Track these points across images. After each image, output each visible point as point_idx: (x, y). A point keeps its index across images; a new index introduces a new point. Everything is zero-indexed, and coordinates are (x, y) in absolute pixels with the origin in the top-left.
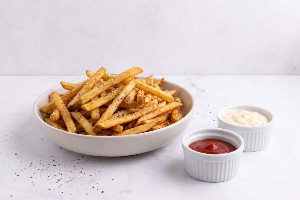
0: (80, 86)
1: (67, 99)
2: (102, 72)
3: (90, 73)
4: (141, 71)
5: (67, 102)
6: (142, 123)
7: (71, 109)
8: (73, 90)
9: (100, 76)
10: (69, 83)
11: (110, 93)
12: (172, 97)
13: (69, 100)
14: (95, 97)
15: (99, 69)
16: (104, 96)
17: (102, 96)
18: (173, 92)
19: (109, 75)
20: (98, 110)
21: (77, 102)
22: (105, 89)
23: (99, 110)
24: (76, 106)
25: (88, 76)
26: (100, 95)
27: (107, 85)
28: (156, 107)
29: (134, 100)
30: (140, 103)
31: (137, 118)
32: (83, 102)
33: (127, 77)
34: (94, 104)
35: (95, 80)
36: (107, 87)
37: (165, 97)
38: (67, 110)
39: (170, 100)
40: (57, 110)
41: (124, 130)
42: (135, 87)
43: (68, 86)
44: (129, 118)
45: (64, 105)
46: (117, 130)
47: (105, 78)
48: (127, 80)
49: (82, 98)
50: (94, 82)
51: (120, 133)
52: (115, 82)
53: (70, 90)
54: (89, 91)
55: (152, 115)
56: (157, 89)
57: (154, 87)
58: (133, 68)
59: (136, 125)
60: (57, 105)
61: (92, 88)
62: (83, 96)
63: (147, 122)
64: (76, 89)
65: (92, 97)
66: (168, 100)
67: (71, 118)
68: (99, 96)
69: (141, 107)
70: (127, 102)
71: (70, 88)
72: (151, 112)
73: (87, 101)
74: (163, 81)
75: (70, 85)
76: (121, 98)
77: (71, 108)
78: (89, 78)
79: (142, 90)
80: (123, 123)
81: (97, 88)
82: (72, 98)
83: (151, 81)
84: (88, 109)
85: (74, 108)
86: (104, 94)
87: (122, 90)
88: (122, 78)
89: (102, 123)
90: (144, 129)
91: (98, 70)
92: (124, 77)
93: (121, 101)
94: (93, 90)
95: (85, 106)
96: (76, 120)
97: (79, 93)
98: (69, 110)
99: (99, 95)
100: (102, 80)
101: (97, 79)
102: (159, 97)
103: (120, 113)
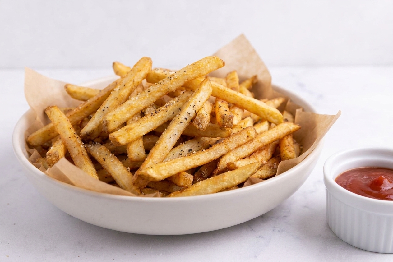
0: (103, 93)
1: (77, 118)
2: (144, 65)
3: (119, 67)
4: (221, 63)
5: (78, 126)
6: (230, 168)
7: (87, 140)
8: (89, 101)
9: (142, 74)
10: (80, 88)
11: (163, 108)
12: (278, 112)
13: (83, 121)
14: (133, 116)
15: (140, 60)
16: (152, 114)
17: (146, 113)
18: (278, 102)
19: (159, 72)
20: (141, 142)
21: (99, 126)
22: (154, 100)
23: (144, 141)
24: (96, 134)
25: (117, 73)
26: (143, 111)
27: (156, 91)
28: (252, 134)
29: (210, 122)
30: (223, 127)
31: (218, 156)
32: (112, 126)
33: (194, 75)
34: (133, 130)
35: (131, 83)
36: (158, 95)
37: (266, 113)
38: (79, 141)
39: (274, 118)
40: (61, 142)
41: (195, 182)
42: (212, 95)
43: (80, 93)
44: (204, 157)
45: (73, 131)
46: (182, 183)
47: (152, 79)
48: (196, 82)
49: (109, 118)
50: (130, 85)
51: (187, 187)
52: (173, 86)
53: (85, 100)
54: (121, 104)
55: (245, 150)
56: (247, 97)
57: (241, 92)
58: (206, 58)
59: (217, 171)
60: (59, 133)
61: (127, 99)
62: (110, 114)
63: (239, 164)
64: (95, 98)
65: (128, 116)
66: (271, 119)
67: (87, 157)
68: (142, 114)
69: (225, 134)
70: (199, 124)
71: (83, 97)
72: (245, 144)
73: (118, 123)
74: (255, 81)
75: (83, 91)
76: (186, 119)
77: (88, 137)
78: (118, 77)
79: (224, 100)
80: (193, 167)
81: (137, 99)
82: (89, 118)
83: (235, 81)
84: (122, 141)
85: (93, 138)
86: (152, 109)
87: (186, 101)
88: (186, 77)
89: (151, 170)
90: (234, 180)
91: (138, 63)
92: (190, 75)
93: (185, 123)
94: (129, 102)
95: (115, 134)
96: (99, 161)
97: (102, 108)
98: (83, 141)
99: (140, 112)
100: (145, 82)
101: (135, 81)
102: (252, 112)
103: (185, 147)
